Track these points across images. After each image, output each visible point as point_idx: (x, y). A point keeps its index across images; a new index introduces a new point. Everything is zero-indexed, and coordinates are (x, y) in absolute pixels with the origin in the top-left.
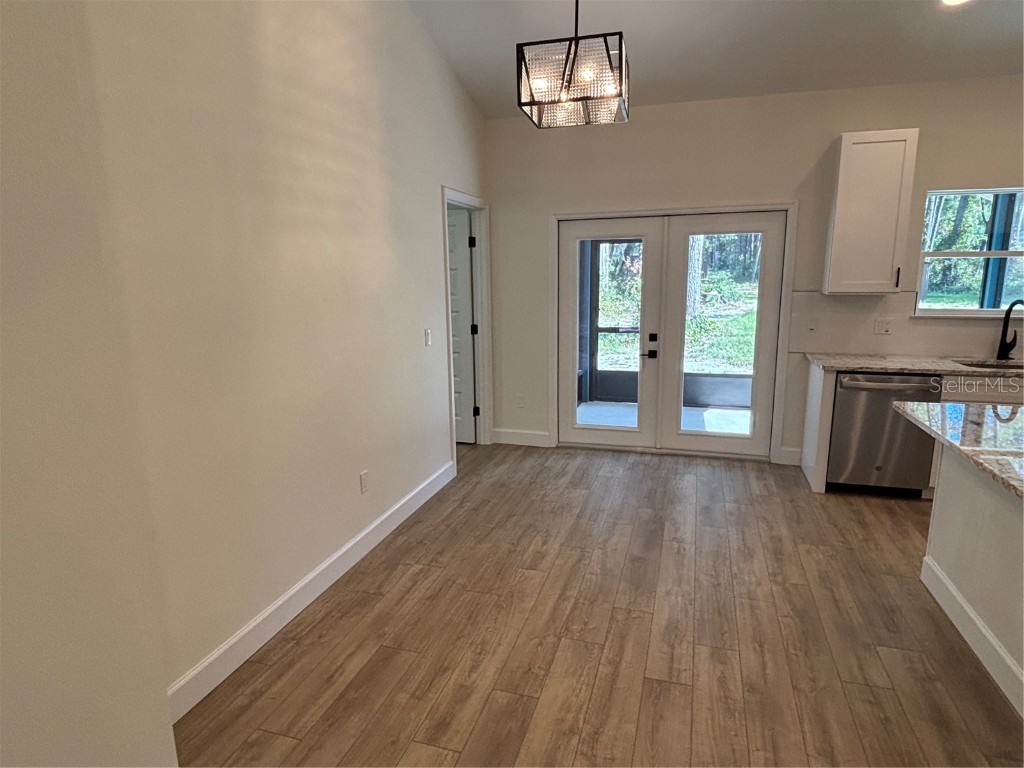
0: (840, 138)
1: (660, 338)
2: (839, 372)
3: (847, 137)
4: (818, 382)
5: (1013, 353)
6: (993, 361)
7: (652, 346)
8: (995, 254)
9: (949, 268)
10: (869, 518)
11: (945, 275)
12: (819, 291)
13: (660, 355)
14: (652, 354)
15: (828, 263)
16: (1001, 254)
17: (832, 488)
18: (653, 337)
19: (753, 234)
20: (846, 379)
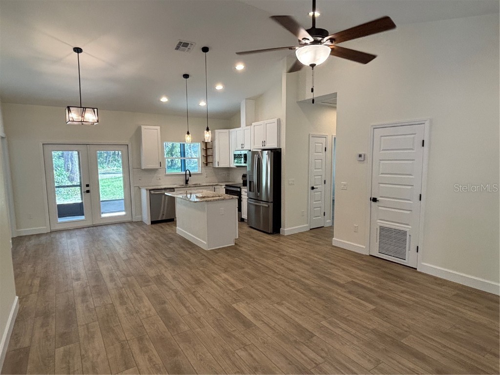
0: (141, 127)
1: (91, 185)
2: (150, 190)
3: (143, 127)
4: (145, 194)
5: (188, 182)
6: (185, 184)
7: (88, 189)
8: (183, 158)
9: (173, 160)
10: (163, 227)
11: (172, 163)
12: (140, 168)
13: (91, 191)
14: (88, 191)
15: (142, 160)
16: (184, 158)
17: (153, 223)
18: (88, 186)
19: (117, 152)
20: (152, 192)
